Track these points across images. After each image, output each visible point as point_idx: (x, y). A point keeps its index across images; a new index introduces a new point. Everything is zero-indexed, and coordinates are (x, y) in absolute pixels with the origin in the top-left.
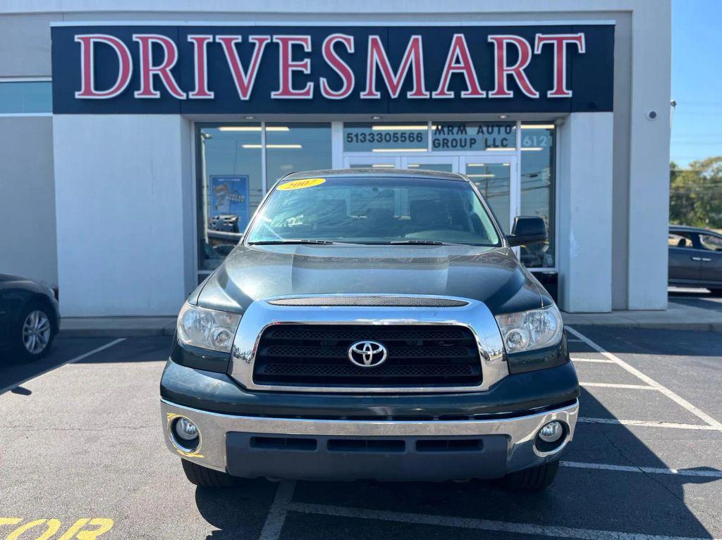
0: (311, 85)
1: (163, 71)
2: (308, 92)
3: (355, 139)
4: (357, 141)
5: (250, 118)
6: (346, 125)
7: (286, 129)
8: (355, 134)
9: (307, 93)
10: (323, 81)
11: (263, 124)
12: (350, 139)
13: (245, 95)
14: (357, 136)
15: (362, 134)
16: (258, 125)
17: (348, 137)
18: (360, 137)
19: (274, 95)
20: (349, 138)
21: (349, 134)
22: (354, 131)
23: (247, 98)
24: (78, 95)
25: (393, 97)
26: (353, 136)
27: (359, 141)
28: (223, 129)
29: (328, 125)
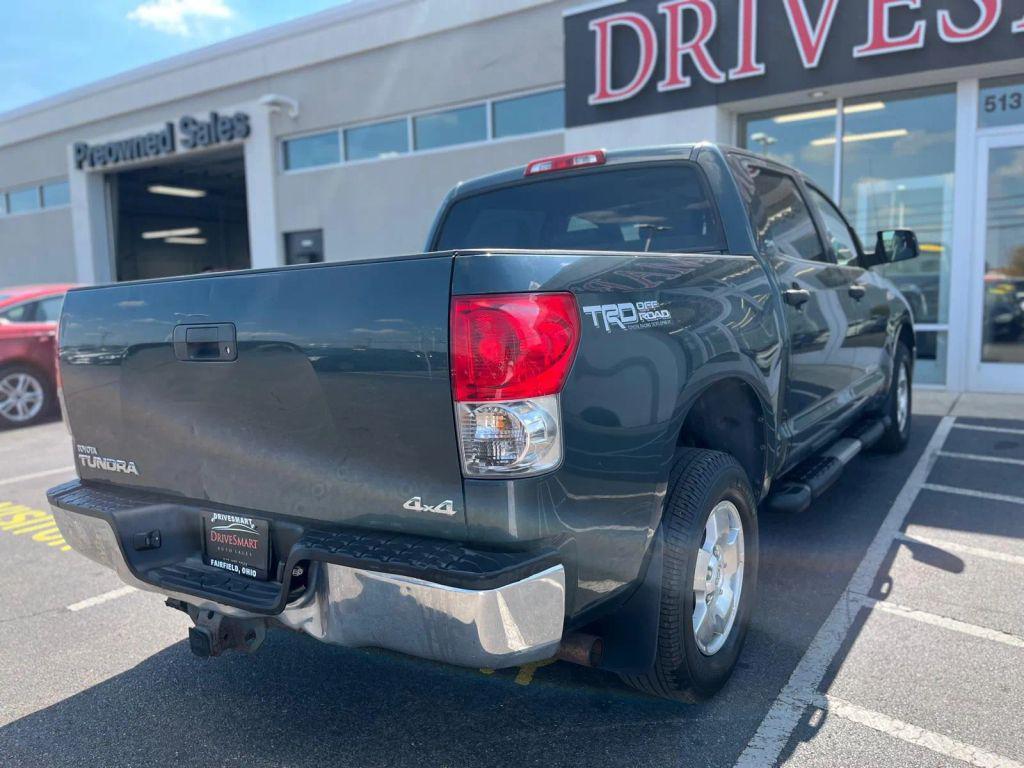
0: (921, 25)
1: (696, 48)
2: (916, 36)
3: (999, 105)
4: (1004, 108)
5: (818, 94)
6: (984, 83)
7: (879, 106)
8: (998, 96)
9: (915, 39)
10: (943, 15)
11: (840, 103)
12: (990, 107)
13: (810, 59)
14: (1003, 99)
15: (1013, 96)
16: (831, 104)
17: (987, 103)
18: (1009, 101)
19: (858, 52)
20: (988, 106)
21: (988, 98)
22: (998, 92)
23: (815, 64)
24: (593, 100)
26: (996, 101)
27: (1008, 108)
28: (782, 119)
29: (950, 88)
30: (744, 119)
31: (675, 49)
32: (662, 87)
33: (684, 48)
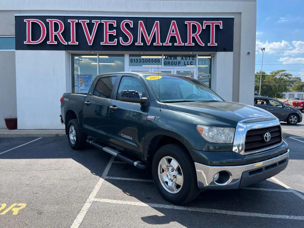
0: (116, 40)
1: (58, 33)
2: (115, 43)
3: (133, 61)
4: (134, 62)
5: (93, 52)
6: (130, 55)
7: (107, 57)
8: (133, 59)
10: (121, 38)
11: (98, 55)
12: (132, 61)
13: (90, 43)
14: (134, 60)
15: (136, 59)
16: (96, 55)
17: (131, 60)
18: (136, 61)
19: (102, 44)
20: (131, 61)
21: (131, 59)
23: (91, 45)
24: (25, 43)
25: (148, 45)
26: (133, 60)
27: (135, 62)
29: (123, 55)
30: (73, 55)
31: (52, 33)
32: (48, 43)
33: (55, 33)
